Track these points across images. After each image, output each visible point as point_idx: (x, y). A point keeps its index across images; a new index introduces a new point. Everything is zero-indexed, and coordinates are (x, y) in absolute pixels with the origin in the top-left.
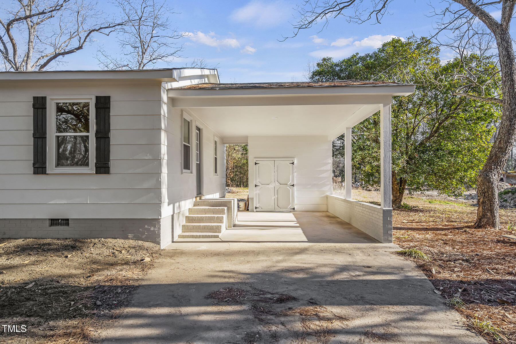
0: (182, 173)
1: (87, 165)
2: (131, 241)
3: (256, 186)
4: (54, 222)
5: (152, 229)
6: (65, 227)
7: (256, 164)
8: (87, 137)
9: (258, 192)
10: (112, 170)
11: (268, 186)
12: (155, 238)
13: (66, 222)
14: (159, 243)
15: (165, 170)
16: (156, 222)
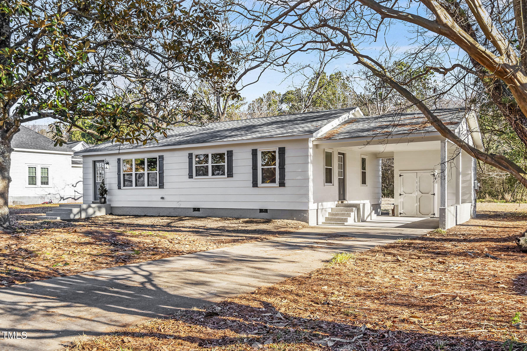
0: (324, 186)
1: (275, 182)
2: (295, 221)
3: (400, 195)
4: (261, 211)
5: (305, 215)
6: (266, 213)
7: (400, 176)
8: (275, 168)
9: (402, 200)
10: (286, 185)
11: (410, 195)
12: (306, 220)
13: (266, 211)
14: (308, 223)
15: (311, 184)
16: (306, 211)
